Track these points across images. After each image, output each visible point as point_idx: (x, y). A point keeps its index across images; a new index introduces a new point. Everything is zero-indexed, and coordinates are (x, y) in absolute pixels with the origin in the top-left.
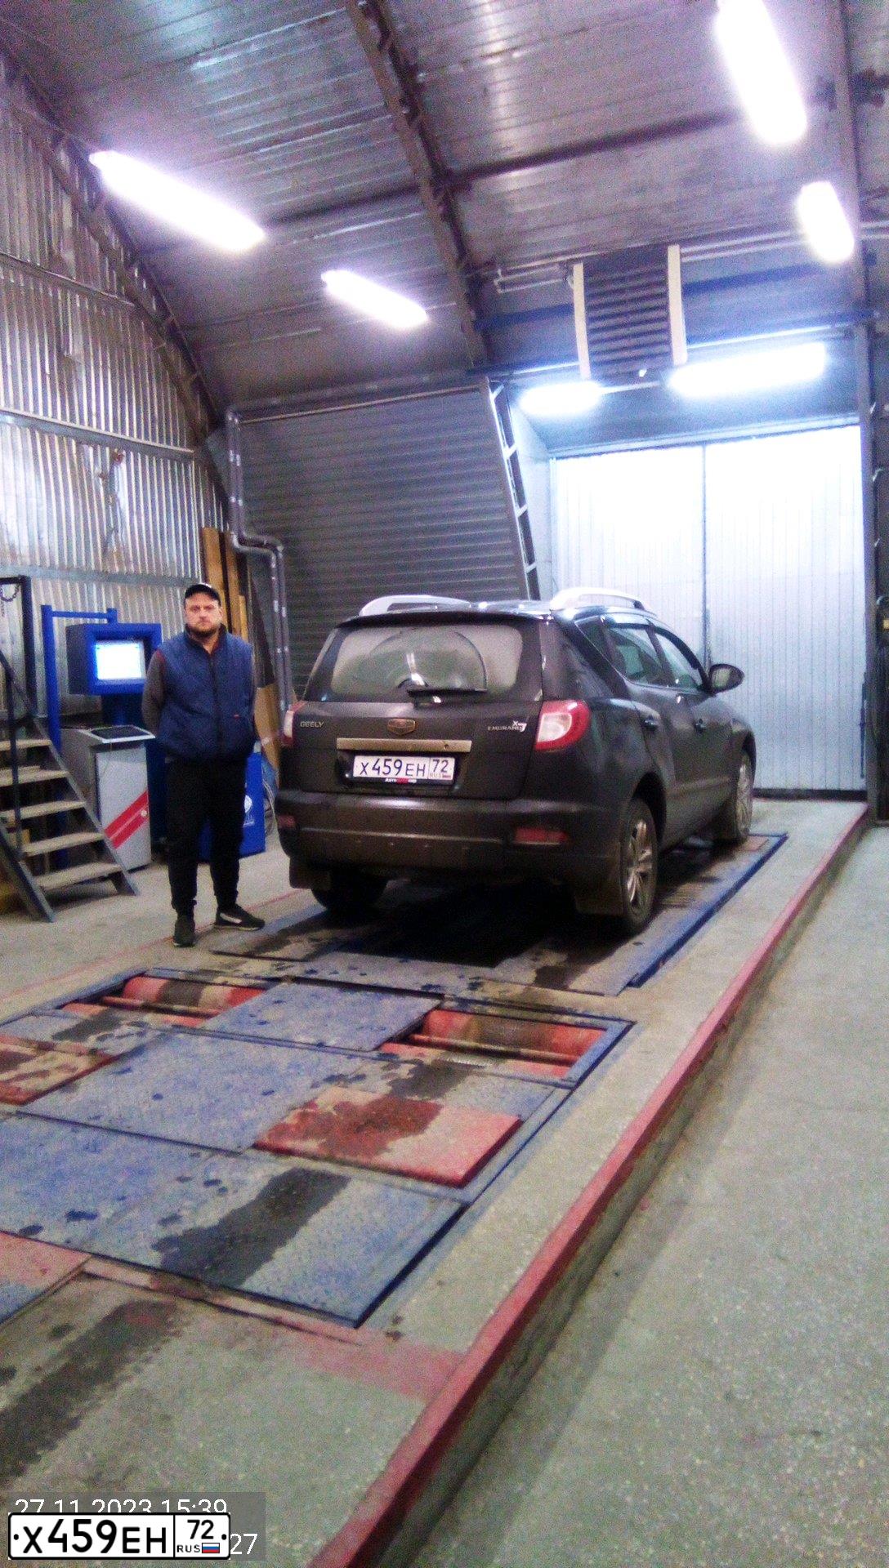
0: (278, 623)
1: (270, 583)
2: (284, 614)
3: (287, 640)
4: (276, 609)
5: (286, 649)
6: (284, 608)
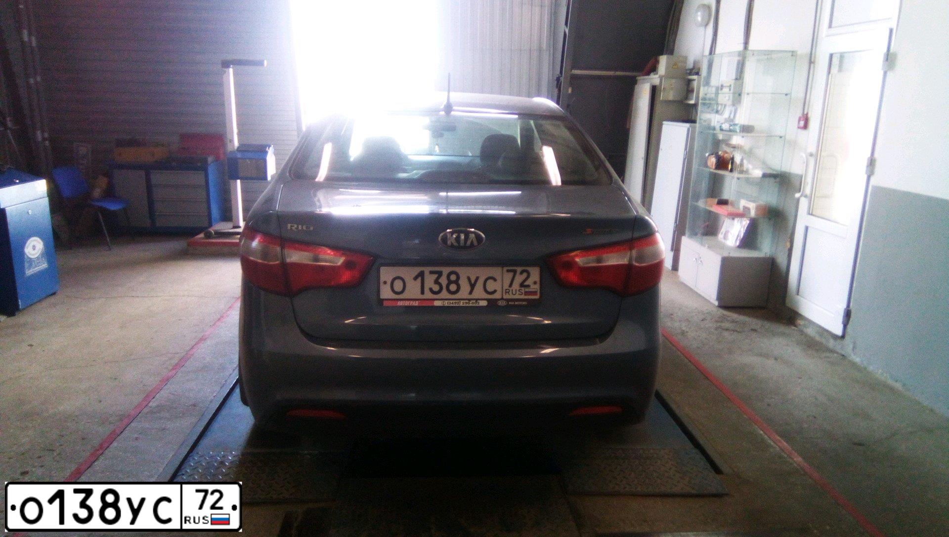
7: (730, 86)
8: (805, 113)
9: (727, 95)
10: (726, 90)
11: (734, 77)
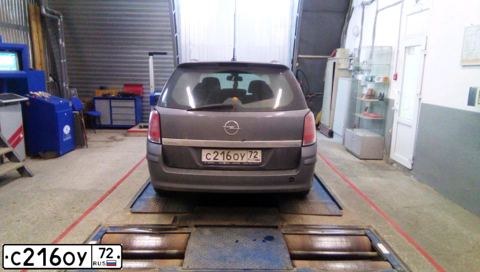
0: (61, 48)
1: (58, 31)
2: (64, 46)
3: (65, 56)
4: (61, 43)
5: (65, 61)
6: (64, 43)
7: (367, 62)
8: (396, 73)
9: (365, 65)
10: (365, 63)
11: (368, 57)
